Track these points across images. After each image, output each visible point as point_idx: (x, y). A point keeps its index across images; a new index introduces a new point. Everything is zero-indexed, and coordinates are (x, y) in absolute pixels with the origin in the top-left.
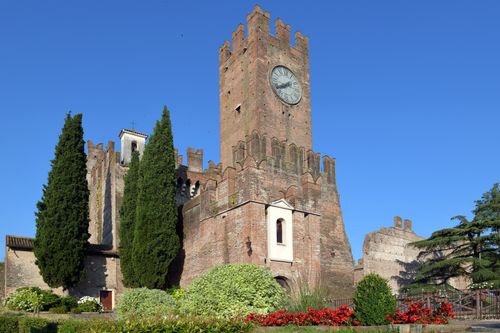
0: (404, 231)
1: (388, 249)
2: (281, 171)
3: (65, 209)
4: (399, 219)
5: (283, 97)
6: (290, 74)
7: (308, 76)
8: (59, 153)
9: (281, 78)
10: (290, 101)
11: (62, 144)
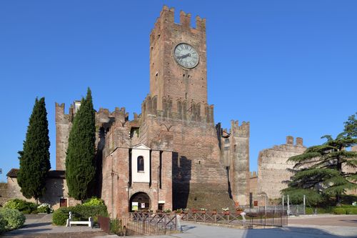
0: (296, 146)
1: (279, 160)
2: (168, 119)
3: (32, 154)
4: (290, 138)
5: (184, 65)
6: (189, 48)
7: (205, 46)
8: (31, 122)
9: (182, 51)
10: (189, 66)
11: (33, 117)
